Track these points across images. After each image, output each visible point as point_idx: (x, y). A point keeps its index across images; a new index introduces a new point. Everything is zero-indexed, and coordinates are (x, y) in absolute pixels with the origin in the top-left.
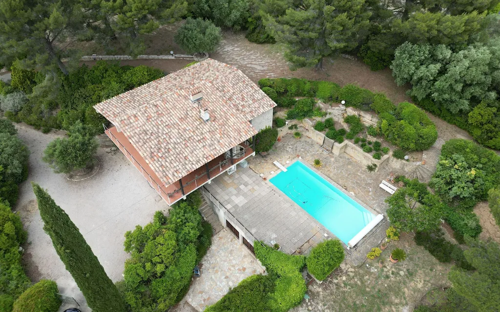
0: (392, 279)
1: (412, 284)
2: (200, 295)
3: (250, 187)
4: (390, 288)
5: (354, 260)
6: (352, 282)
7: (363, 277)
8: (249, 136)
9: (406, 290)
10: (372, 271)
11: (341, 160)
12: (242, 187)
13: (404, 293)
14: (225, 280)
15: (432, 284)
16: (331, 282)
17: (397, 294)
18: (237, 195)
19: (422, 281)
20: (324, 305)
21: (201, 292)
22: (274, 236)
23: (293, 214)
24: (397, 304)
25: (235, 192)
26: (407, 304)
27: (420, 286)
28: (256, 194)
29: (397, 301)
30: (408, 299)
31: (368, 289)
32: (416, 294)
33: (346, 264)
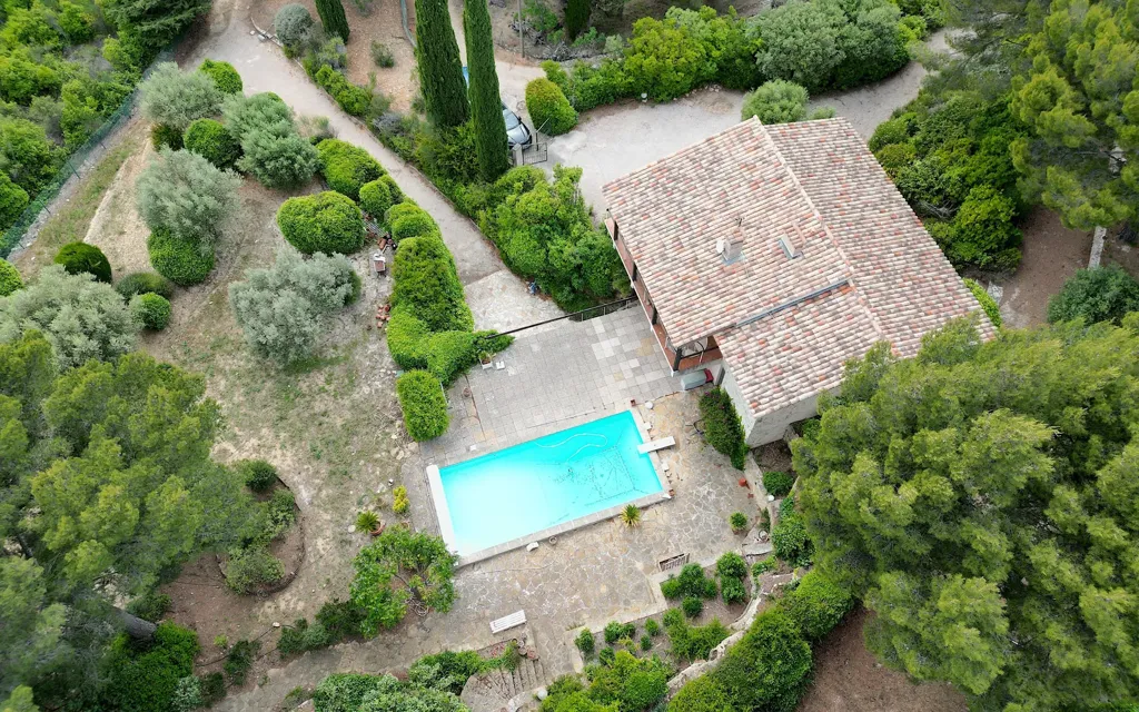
0: (353, 508)
1: (328, 533)
2: (501, 286)
3: (630, 375)
4: (344, 496)
5: (411, 468)
6: (384, 446)
7: (381, 467)
8: (670, 327)
9: (329, 517)
10: (381, 485)
11: (632, 586)
12: (635, 363)
13: (326, 511)
14: (507, 320)
15: (311, 564)
16: (400, 415)
17: (332, 500)
18: (619, 350)
19: (322, 552)
20: (377, 390)
21: (504, 289)
22: (512, 372)
23: (539, 420)
24: (320, 490)
25: (627, 348)
26: (311, 503)
27: (320, 543)
28: (609, 379)
29: (324, 492)
30: (316, 510)
31: (362, 462)
32: (314, 527)
33: (413, 453)
